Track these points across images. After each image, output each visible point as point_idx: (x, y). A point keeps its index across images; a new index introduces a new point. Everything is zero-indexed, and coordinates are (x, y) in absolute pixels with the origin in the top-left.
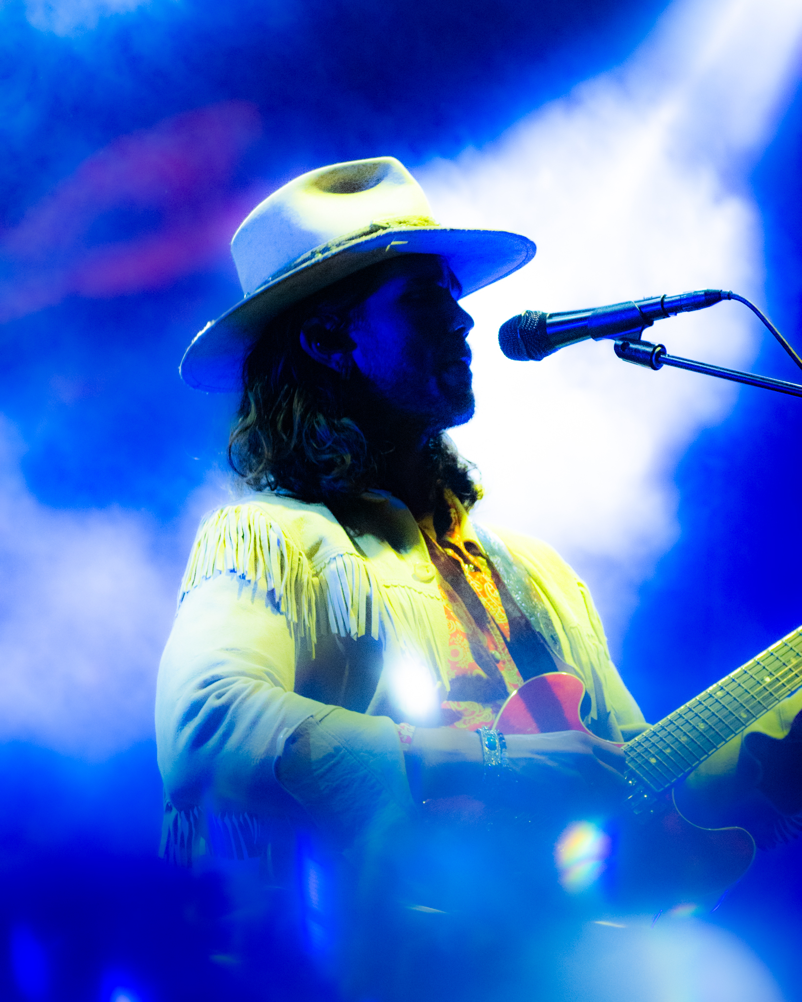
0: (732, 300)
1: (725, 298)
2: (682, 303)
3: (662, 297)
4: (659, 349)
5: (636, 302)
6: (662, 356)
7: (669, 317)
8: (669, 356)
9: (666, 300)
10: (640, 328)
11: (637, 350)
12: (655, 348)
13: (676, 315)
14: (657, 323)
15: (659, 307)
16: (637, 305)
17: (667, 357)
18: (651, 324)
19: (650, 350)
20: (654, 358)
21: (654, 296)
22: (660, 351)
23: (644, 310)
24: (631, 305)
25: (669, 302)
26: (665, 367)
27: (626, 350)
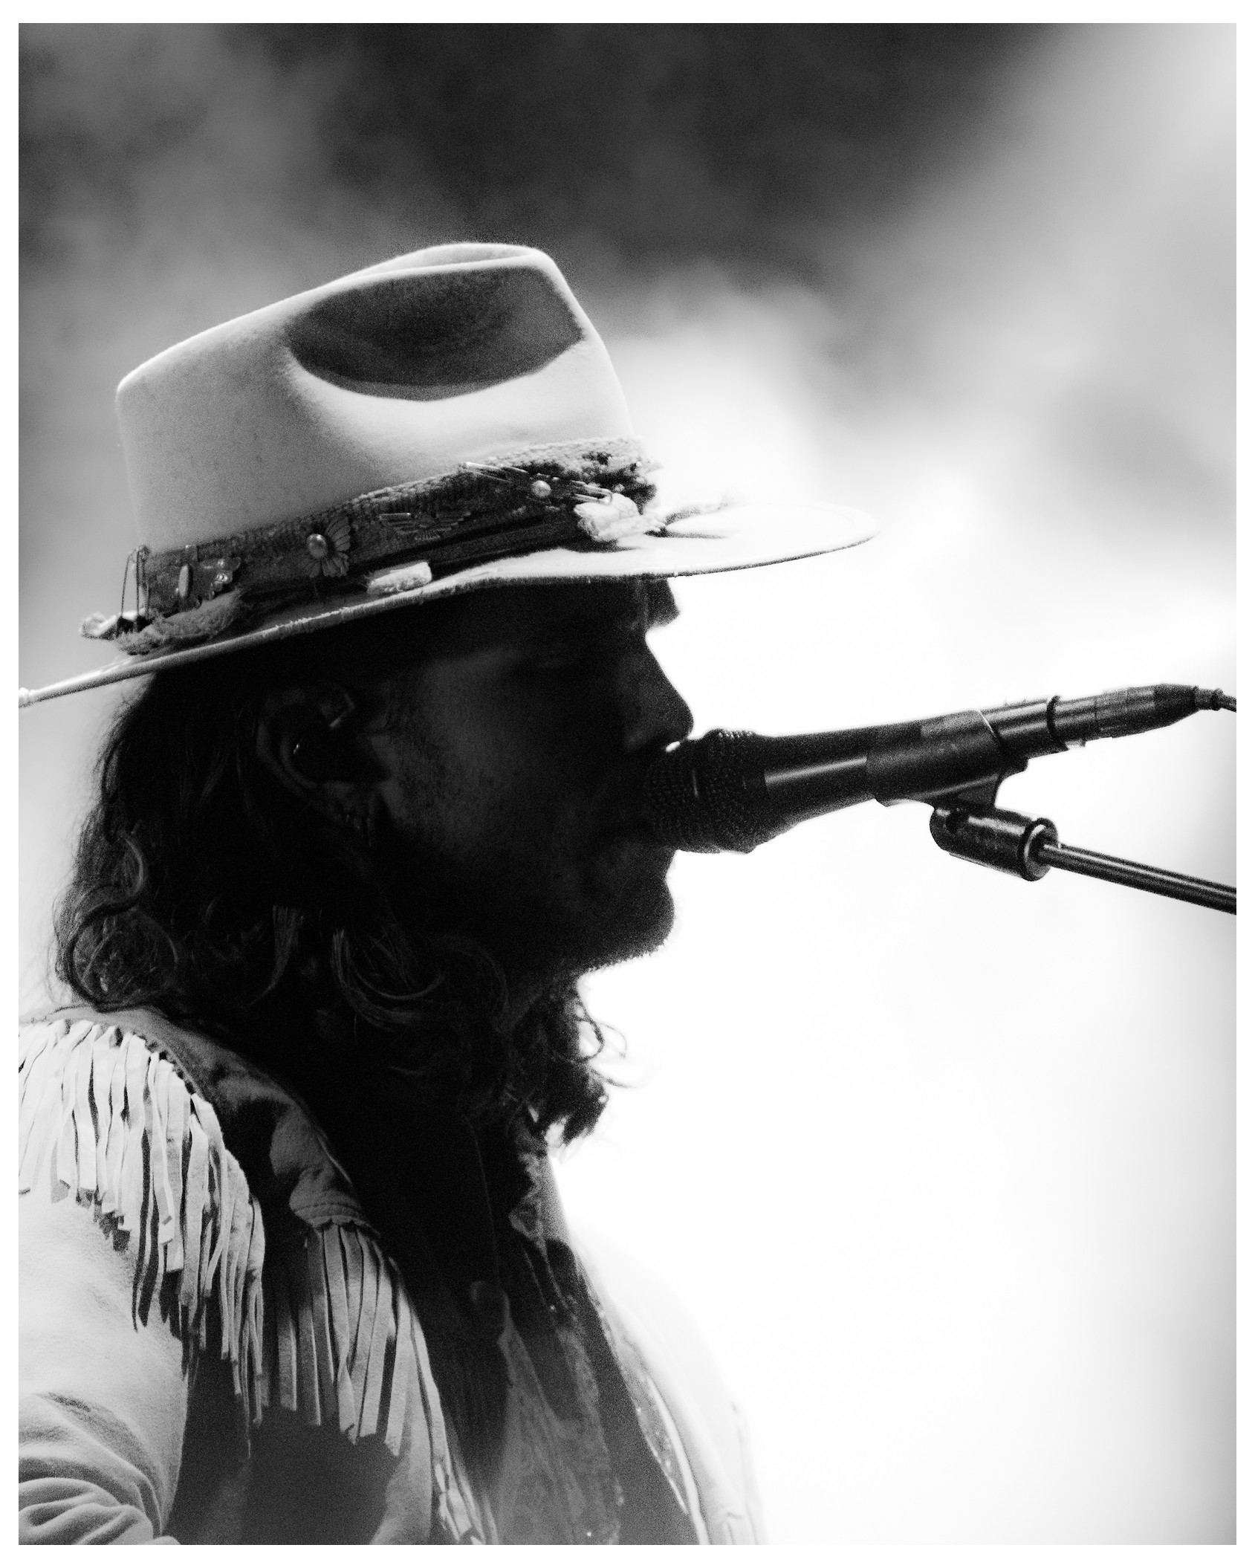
0: (1222, 710)
1: (1205, 706)
2: (1099, 717)
3: (1049, 700)
4: (1040, 828)
5: (984, 713)
6: (1046, 846)
7: (1065, 749)
8: (1063, 847)
9: (1058, 709)
10: (994, 777)
11: (986, 832)
12: (1030, 825)
13: (1083, 744)
14: (1038, 764)
15: (1042, 725)
16: (986, 720)
17: (1059, 850)
18: (1021, 767)
19: (1017, 830)
20: (1027, 850)
21: (1030, 698)
22: (1041, 835)
23: (1005, 732)
24: (974, 720)
25: (1066, 714)
26: (1054, 873)
27: (959, 832)
